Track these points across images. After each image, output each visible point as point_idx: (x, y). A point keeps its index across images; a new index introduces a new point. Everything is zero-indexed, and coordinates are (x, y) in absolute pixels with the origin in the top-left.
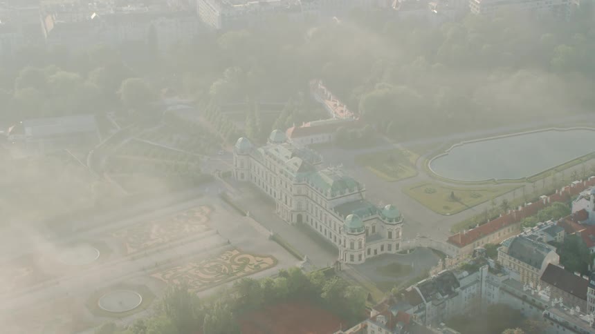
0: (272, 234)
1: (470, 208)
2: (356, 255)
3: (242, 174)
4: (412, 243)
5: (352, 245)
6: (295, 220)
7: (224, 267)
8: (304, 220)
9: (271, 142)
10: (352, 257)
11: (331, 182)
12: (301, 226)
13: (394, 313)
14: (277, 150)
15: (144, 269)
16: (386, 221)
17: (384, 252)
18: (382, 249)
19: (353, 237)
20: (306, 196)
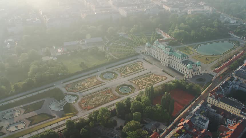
0: (162, 69)
1: (212, 62)
2: (190, 76)
3: (148, 53)
4: (203, 72)
5: (189, 73)
6: (167, 65)
7: (152, 80)
8: (170, 66)
9: (155, 44)
10: (189, 76)
11: (180, 55)
12: (169, 67)
13: (217, 94)
14: (160, 46)
15: (129, 80)
16: (197, 66)
17: (196, 75)
18: (195, 74)
19: (190, 71)
20: (172, 59)
